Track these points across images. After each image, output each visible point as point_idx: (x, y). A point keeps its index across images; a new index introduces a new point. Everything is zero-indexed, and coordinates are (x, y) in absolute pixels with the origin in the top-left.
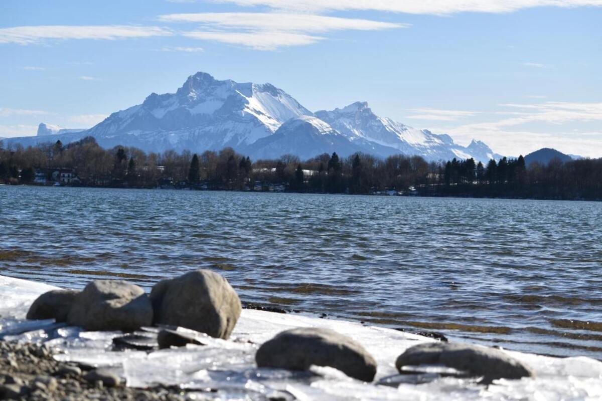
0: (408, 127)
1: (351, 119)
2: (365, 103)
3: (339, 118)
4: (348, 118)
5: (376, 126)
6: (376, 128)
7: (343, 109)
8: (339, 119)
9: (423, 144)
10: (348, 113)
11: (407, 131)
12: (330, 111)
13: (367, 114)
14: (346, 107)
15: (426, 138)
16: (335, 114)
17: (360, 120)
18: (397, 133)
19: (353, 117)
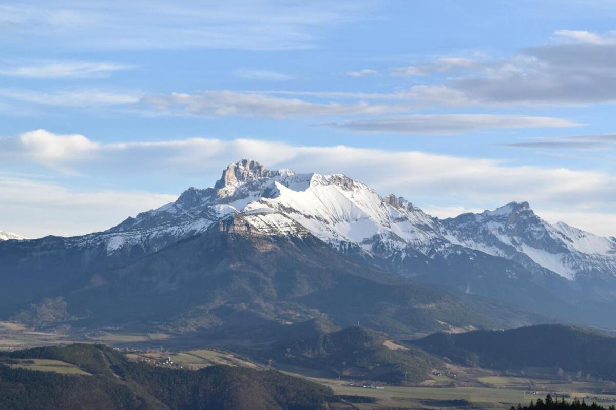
0: (588, 233)
1: (502, 224)
2: (526, 204)
3: (488, 221)
4: (498, 222)
5: (535, 232)
6: (535, 233)
7: (495, 211)
8: (487, 223)
9: (605, 254)
10: (499, 216)
11: (585, 238)
12: (478, 214)
13: (525, 218)
14: (498, 208)
15: (611, 247)
16: (482, 216)
17: (515, 224)
18: (565, 241)
19: (505, 221)
